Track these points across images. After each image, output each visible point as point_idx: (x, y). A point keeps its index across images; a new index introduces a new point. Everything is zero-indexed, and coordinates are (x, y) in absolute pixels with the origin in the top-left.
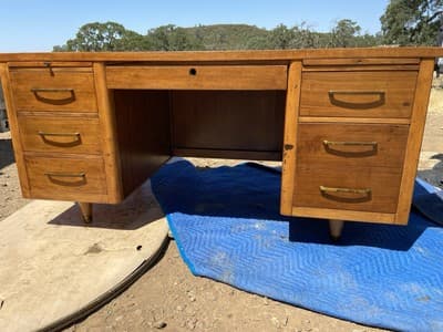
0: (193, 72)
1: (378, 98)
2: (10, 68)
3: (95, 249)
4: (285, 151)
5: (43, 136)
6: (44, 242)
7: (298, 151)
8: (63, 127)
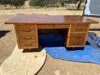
0: (54, 26)
1: (82, 29)
2: (17, 26)
4: (68, 38)
5: (24, 38)
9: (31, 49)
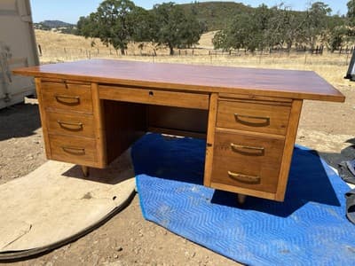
0: (151, 93)
1: (265, 121)
2: (42, 81)
3: (88, 196)
4: (207, 147)
5: (60, 124)
6: (58, 188)
7: (215, 149)
8: (73, 119)
9: (88, 168)
